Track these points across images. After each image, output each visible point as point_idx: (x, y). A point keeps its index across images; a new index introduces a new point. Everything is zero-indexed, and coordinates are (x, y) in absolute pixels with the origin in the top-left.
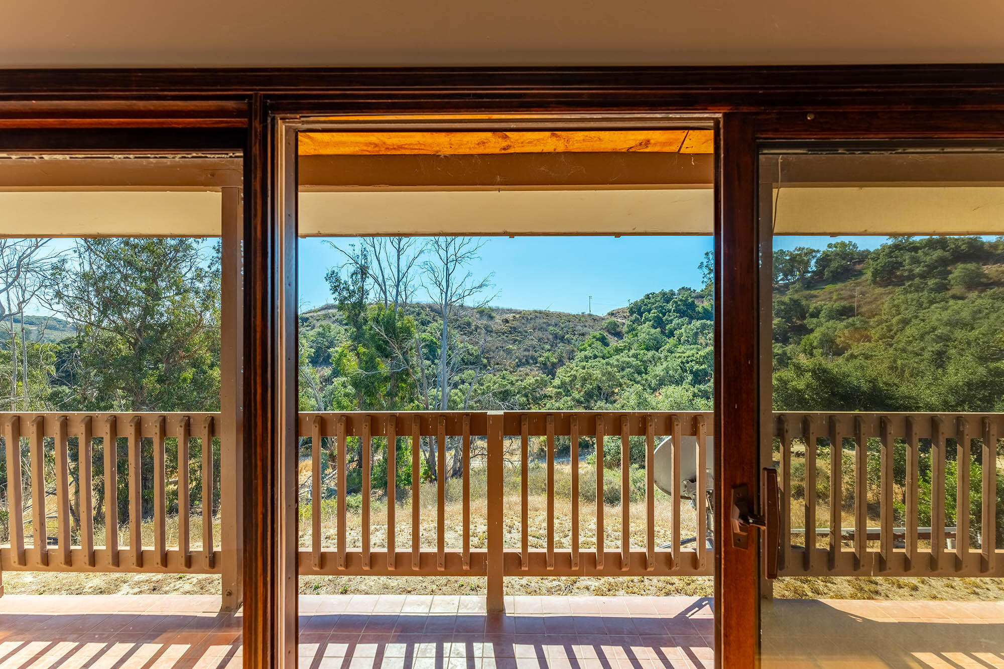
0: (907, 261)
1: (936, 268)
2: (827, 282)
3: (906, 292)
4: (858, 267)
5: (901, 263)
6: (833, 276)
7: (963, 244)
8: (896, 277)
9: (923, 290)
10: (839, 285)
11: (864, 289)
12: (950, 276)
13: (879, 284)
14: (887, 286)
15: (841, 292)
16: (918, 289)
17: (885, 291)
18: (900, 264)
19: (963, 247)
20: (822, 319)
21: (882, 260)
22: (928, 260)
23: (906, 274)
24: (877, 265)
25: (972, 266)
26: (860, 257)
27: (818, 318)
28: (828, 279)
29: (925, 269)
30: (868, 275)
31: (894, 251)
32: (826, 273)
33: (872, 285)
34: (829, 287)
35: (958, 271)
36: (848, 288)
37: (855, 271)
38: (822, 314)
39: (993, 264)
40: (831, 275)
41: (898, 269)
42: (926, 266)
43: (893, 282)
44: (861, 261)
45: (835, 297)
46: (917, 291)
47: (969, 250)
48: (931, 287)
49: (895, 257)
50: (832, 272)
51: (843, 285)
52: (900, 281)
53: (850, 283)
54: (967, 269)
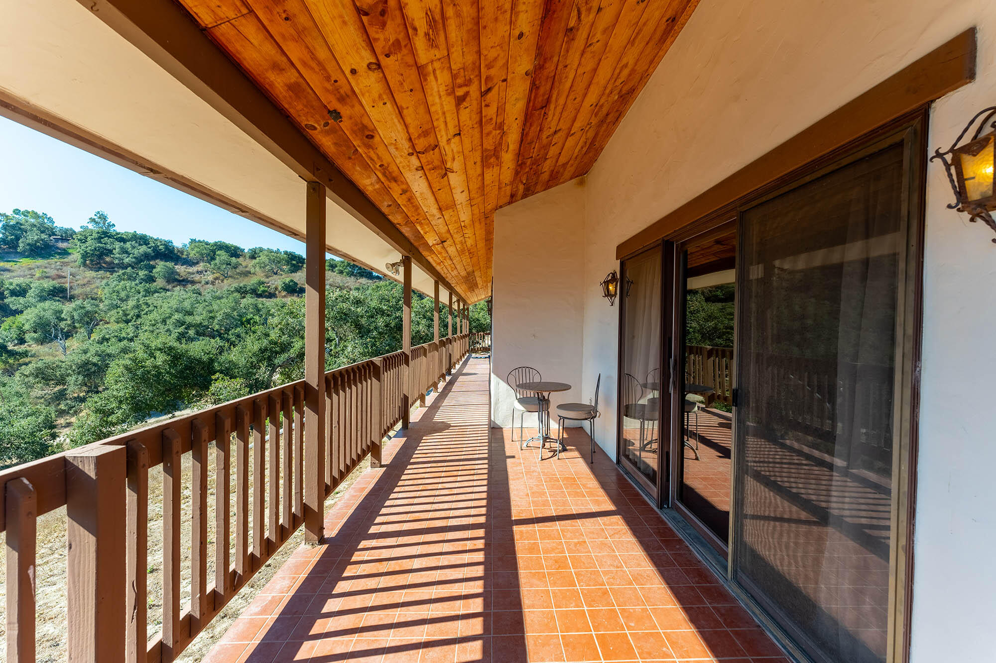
0: (117, 250)
1: (142, 261)
2: (23, 255)
3: (120, 279)
4: (62, 245)
5: (112, 251)
6: (32, 250)
7: (161, 245)
8: (106, 263)
9: (135, 279)
10: (40, 262)
11: (73, 270)
12: (154, 271)
13: (90, 268)
14: (98, 271)
15: (45, 270)
16: (131, 278)
17: (97, 275)
18: (110, 252)
19: (161, 247)
20: (31, 298)
21: (91, 244)
22: (135, 253)
23: (116, 262)
24: (87, 247)
25: (170, 264)
26: (64, 235)
27: (24, 297)
28: (25, 251)
29: (134, 260)
30: (76, 256)
31: (103, 238)
32: (21, 245)
33: (82, 268)
34: (25, 262)
35: (160, 266)
36: (53, 266)
37: (58, 248)
38: (31, 293)
39: (182, 265)
40: (28, 247)
41: (107, 255)
42: (135, 258)
43: (103, 267)
44: (64, 239)
45: (38, 275)
46: (129, 279)
47: (165, 251)
48: (142, 277)
49: (105, 244)
50: (29, 244)
51: (46, 262)
52: (111, 268)
53: (55, 261)
54: (167, 267)
